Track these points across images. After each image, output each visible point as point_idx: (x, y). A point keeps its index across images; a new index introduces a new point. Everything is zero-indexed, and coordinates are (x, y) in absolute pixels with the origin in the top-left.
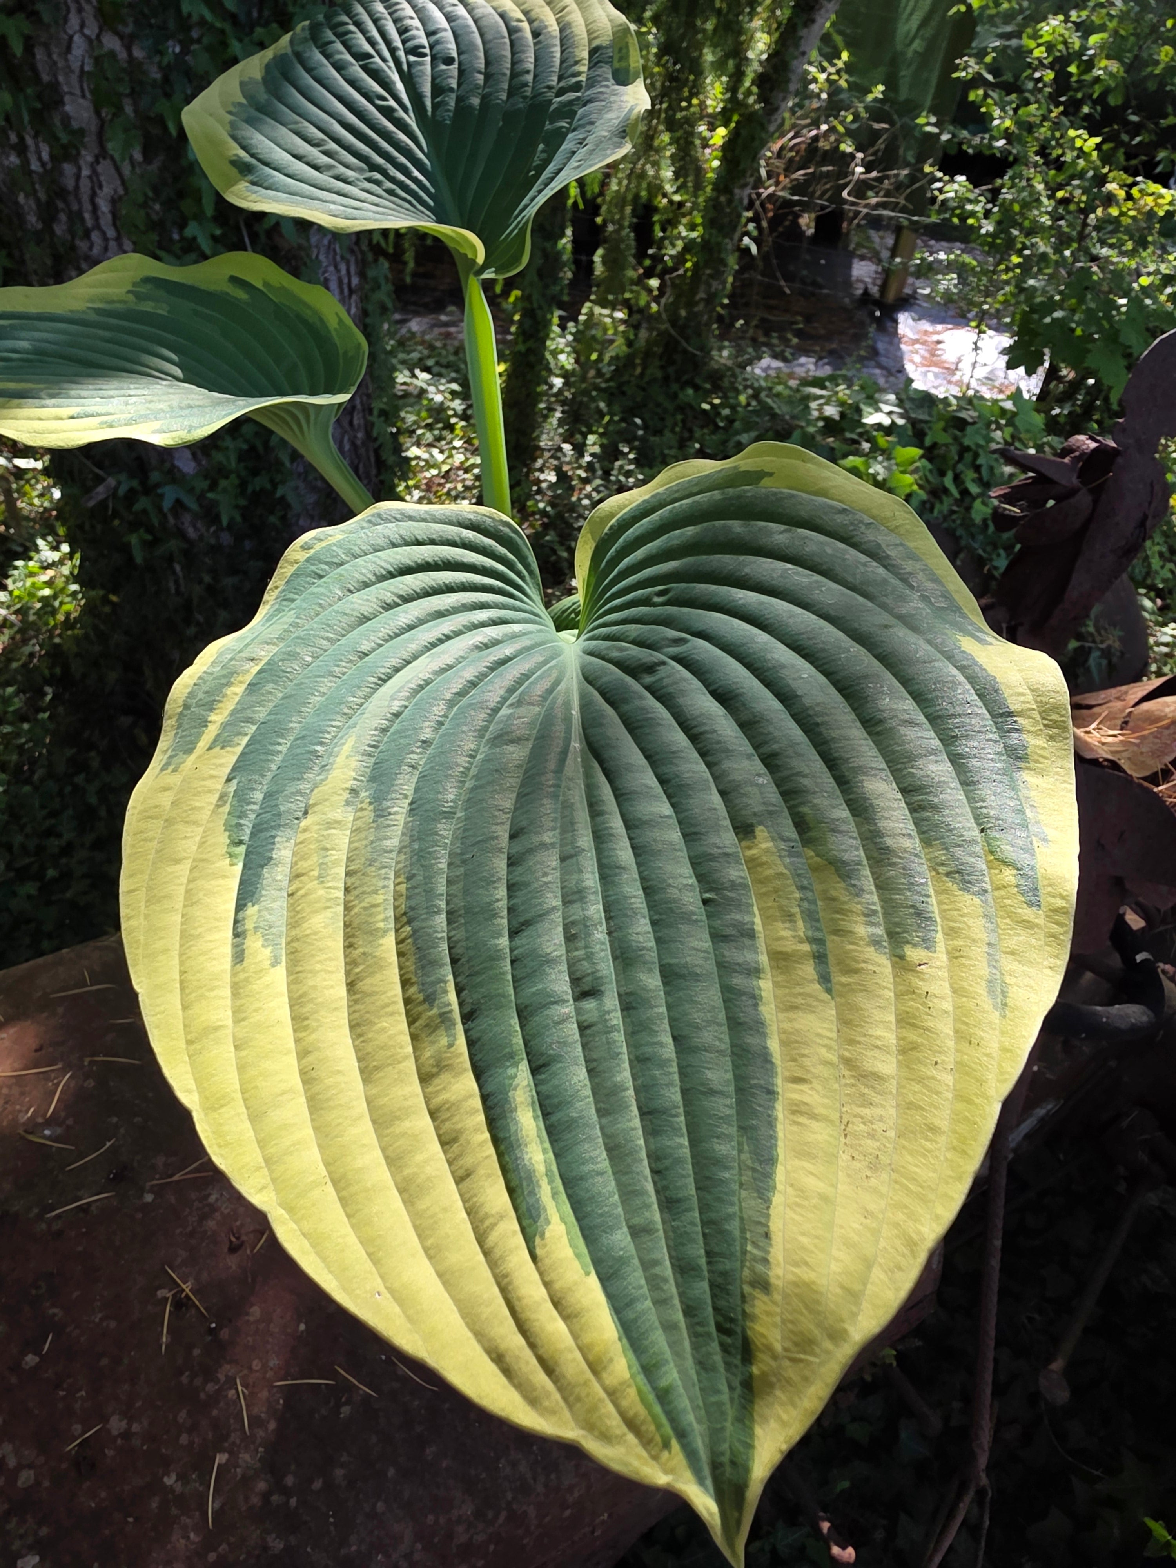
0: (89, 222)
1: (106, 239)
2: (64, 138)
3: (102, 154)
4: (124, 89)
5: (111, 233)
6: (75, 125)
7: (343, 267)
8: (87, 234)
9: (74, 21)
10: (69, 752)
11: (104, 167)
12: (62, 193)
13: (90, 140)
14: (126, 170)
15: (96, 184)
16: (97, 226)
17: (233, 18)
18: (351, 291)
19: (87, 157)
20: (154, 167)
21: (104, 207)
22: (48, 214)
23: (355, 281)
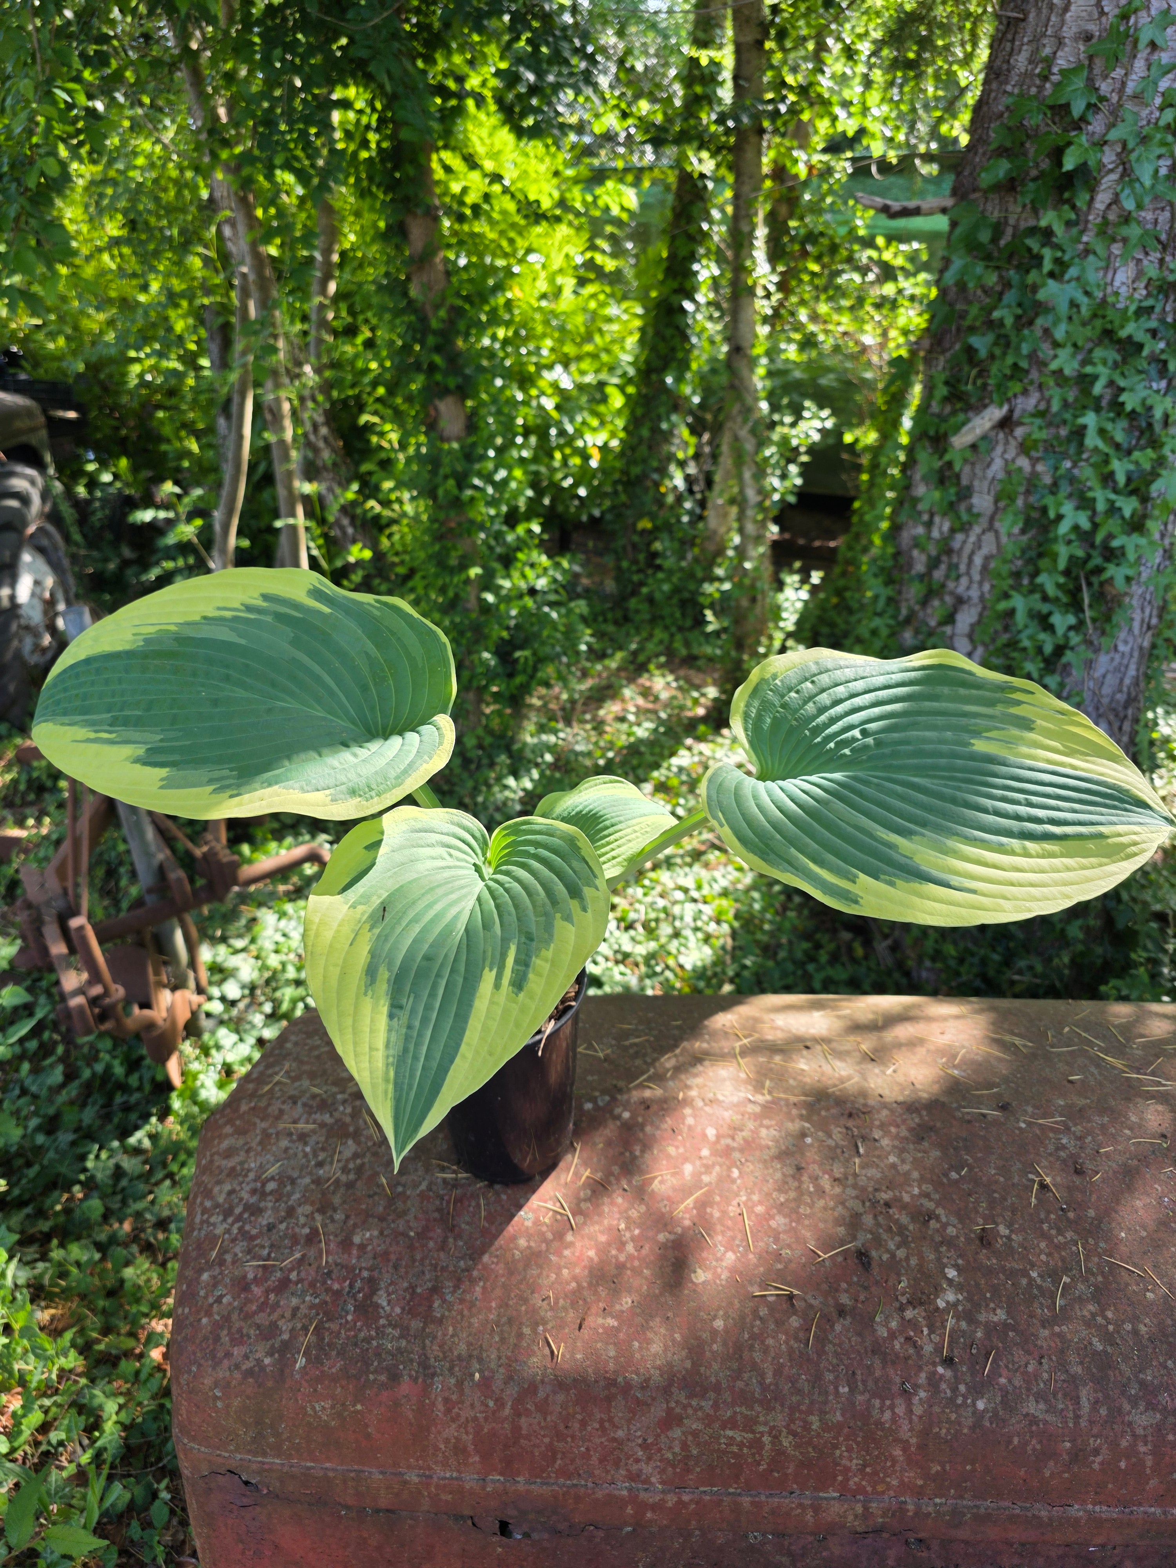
0: (963, 568)
1: (971, 581)
2: (965, 517)
3: (991, 527)
4: (1022, 489)
5: (977, 577)
6: (975, 510)
7: (1147, 611)
8: (958, 577)
9: (999, 449)
10: (806, 945)
11: (989, 537)
12: (949, 552)
13: (984, 522)
14: (1004, 539)
15: (978, 545)
16: (968, 573)
17: (1117, 446)
18: (1149, 628)
19: (977, 529)
20: (1025, 538)
21: (978, 560)
22: (934, 563)
23: (1154, 621)
